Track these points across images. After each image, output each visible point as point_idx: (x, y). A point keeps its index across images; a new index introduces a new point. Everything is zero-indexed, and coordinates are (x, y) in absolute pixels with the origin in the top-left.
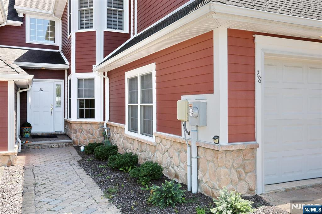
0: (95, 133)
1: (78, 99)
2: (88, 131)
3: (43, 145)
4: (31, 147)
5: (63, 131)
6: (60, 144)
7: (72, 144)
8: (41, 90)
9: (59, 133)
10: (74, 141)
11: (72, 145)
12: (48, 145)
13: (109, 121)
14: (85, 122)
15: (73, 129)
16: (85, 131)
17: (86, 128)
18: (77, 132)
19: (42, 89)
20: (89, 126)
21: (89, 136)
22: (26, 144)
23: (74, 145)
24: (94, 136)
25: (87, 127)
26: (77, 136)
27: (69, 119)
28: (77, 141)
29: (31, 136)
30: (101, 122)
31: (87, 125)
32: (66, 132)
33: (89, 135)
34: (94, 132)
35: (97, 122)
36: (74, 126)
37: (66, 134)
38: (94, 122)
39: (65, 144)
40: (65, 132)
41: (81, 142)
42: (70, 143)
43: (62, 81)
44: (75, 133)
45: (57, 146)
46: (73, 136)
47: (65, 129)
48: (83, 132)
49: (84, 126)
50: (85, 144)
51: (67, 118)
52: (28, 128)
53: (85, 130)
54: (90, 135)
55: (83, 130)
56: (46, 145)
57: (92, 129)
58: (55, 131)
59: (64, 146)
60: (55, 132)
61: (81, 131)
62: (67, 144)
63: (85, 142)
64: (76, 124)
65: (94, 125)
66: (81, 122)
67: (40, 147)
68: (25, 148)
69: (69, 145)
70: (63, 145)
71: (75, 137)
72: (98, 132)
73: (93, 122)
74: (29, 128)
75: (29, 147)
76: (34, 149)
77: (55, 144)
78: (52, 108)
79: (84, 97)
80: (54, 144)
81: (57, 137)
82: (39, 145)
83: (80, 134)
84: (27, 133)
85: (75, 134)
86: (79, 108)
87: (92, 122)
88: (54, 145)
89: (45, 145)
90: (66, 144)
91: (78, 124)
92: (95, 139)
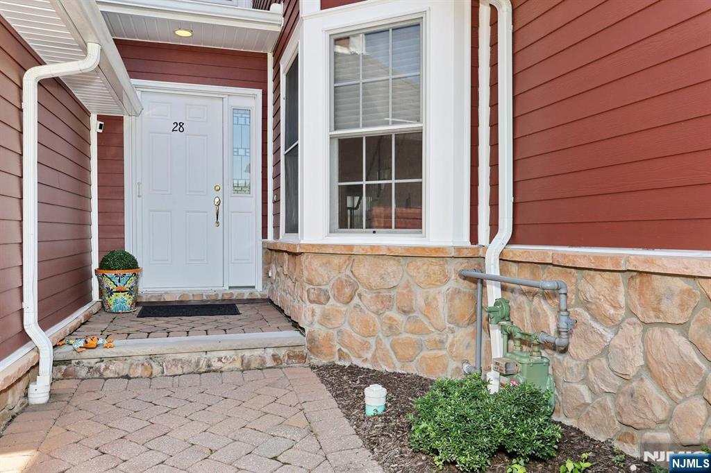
0: (428, 304)
1: (332, 138)
2: (384, 293)
3: (170, 357)
4: (112, 367)
5: (259, 288)
6: (247, 354)
7: (306, 351)
8: (179, 126)
9: (246, 294)
10: (312, 340)
11: (302, 358)
12: (194, 357)
13: (512, 241)
14: (372, 247)
15: (310, 282)
16: (368, 296)
17: (375, 281)
18: (328, 299)
19: (181, 125)
20: (391, 266)
21: (390, 319)
22: (87, 353)
23: (316, 361)
24: (416, 320)
25: (382, 272)
26: (326, 318)
27: (286, 239)
28: (328, 339)
29: (137, 304)
30: (459, 249)
31: (380, 261)
32: (272, 291)
33: (388, 313)
34: (419, 301)
35: (438, 249)
36: (312, 267)
37: (272, 302)
38: (423, 249)
39: (270, 351)
40: (266, 293)
41: (347, 347)
42: (297, 350)
43: (255, 96)
44: (320, 303)
45: (238, 365)
46: (309, 314)
47: (266, 276)
48: (356, 300)
49: (363, 270)
50: (369, 355)
51: (277, 235)
52: (120, 272)
53: (370, 288)
54: (394, 314)
55: (361, 289)
56: (184, 357)
57: (407, 286)
58: (230, 288)
59: (270, 363)
60: (232, 291)
61: (348, 291)
62: (282, 353)
63: (368, 348)
64: (325, 259)
65: (419, 262)
66: (350, 247)
67: (156, 369)
68: (83, 373)
69: (289, 357)
70: (263, 361)
71: (316, 319)
72: (442, 303)
73: (415, 248)
74: (129, 273)
75: (103, 365)
76: (127, 377)
77: (229, 354)
78: (217, 200)
79: (364, 126)
80: (222, 354)
81: (237, 313)
82: (152, 357)
83: (343, 308)
84: (121, 294)
85: (318, 309)
86: (337, 184)
87: (408, 249)
88: (220, 360)
89: (179, 356)
90: (277, 352)
91: (336, 260)
92: (426, 338)
